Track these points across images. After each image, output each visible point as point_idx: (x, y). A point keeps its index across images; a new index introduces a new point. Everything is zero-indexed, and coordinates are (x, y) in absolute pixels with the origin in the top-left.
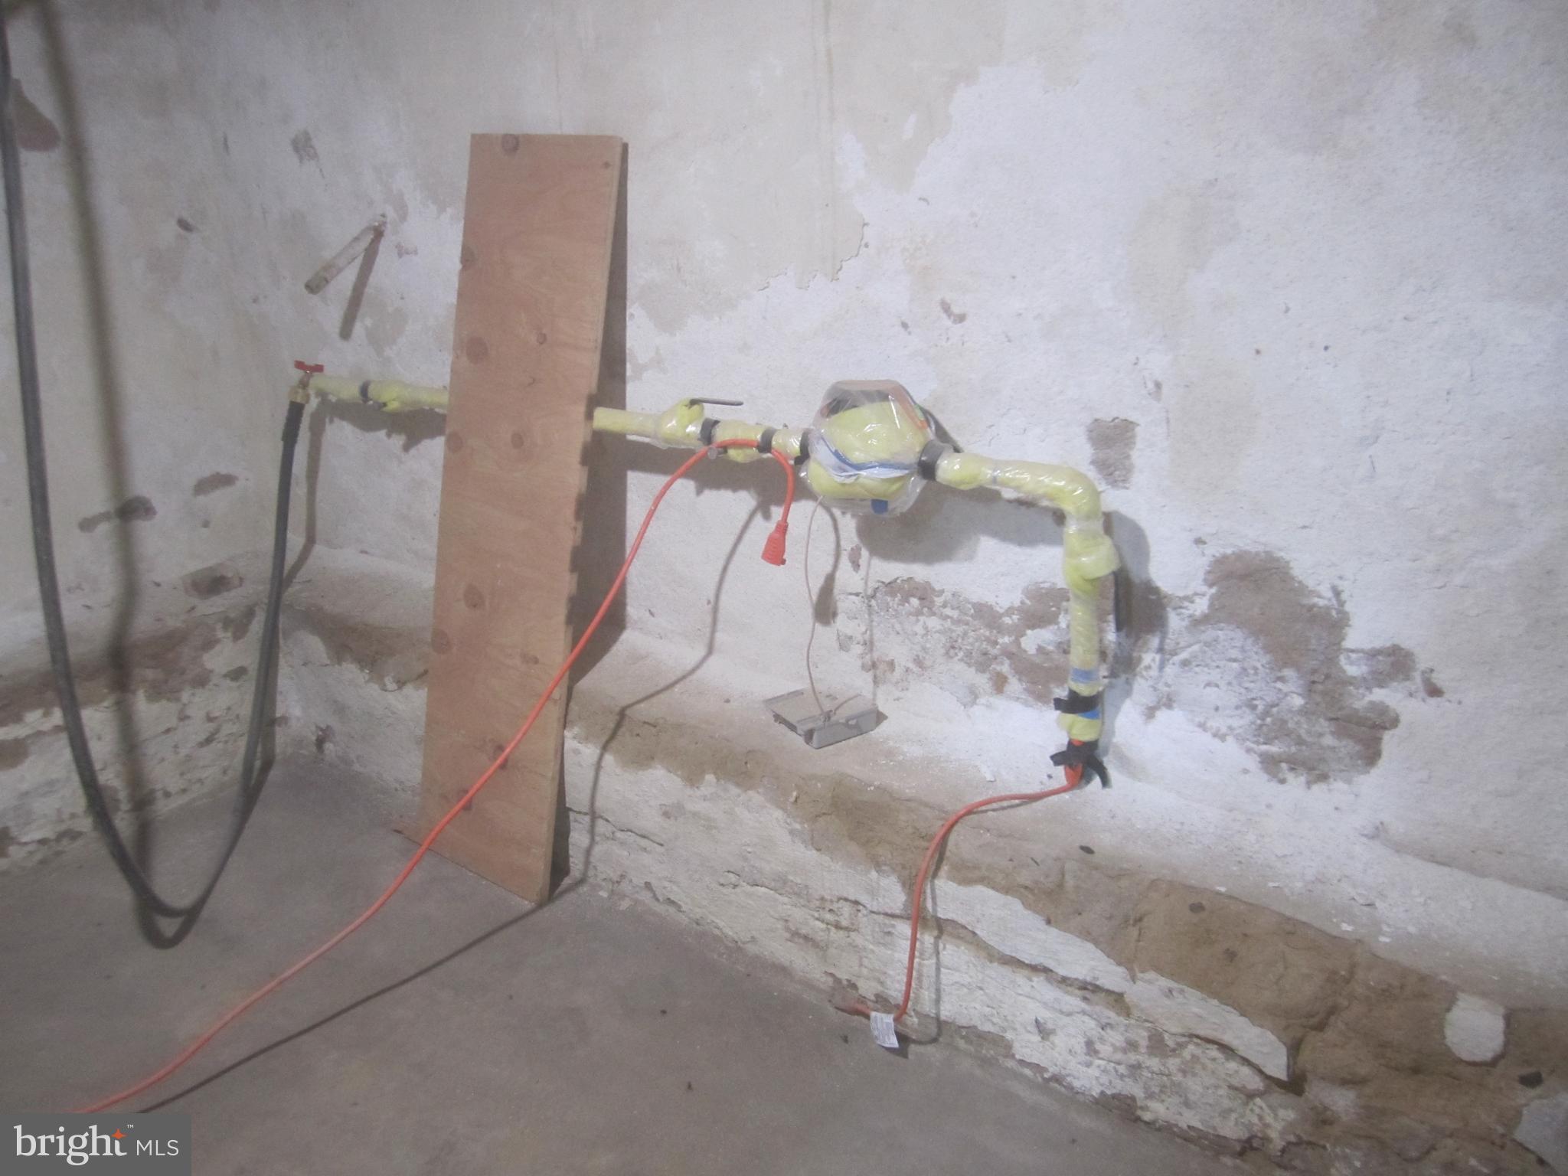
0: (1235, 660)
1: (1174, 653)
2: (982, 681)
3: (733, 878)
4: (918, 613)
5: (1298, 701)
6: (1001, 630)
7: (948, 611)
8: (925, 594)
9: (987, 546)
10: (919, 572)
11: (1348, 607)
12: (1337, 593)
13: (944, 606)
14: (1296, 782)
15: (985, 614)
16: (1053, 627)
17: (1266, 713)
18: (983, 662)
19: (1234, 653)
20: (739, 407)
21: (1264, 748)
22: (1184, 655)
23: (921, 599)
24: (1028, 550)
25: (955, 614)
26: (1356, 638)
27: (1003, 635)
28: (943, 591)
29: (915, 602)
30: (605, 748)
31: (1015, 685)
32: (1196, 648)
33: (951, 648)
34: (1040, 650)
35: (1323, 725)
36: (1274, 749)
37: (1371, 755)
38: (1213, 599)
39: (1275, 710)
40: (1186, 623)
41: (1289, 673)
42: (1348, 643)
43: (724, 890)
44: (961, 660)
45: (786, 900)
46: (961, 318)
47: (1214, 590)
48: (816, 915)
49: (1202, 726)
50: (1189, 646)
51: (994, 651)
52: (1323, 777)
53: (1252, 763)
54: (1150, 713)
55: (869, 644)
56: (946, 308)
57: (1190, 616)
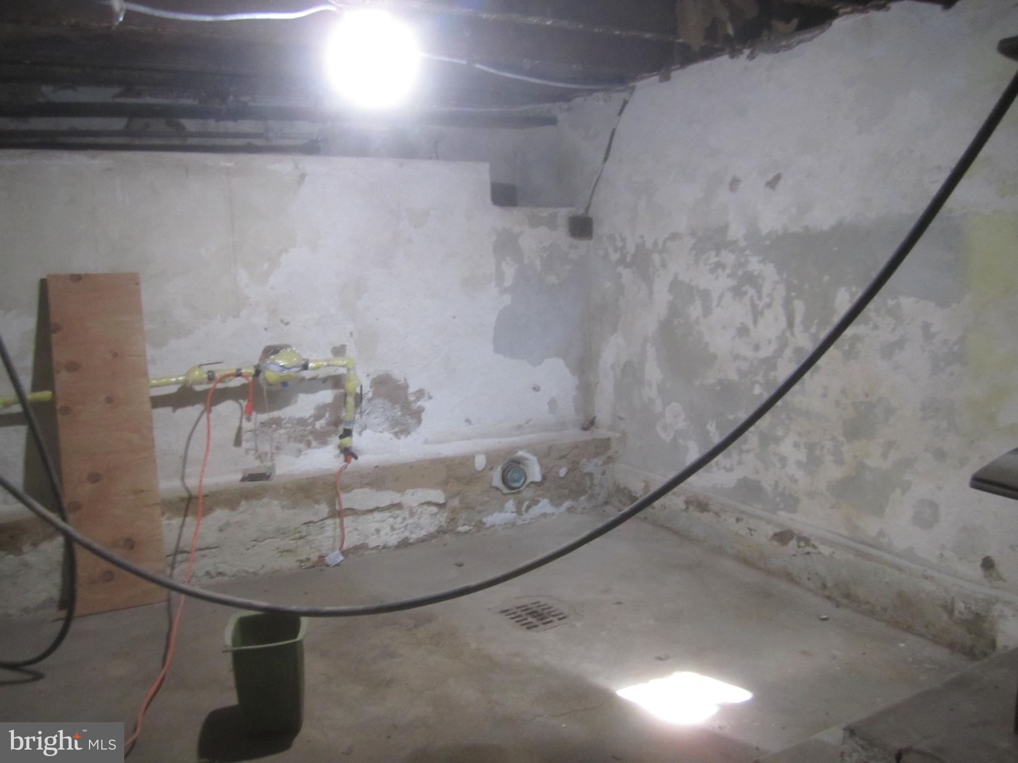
0: (381, 408)
1: (365, 412)
2: (302, 446)
3: (254, 543)
4: (276, 430)
5: (399, 413)
6: (307, 425)
7: (288, 425)
8: (278, 422)
9: (302, 397)
10: (276, 414)
11: (408, 382)
12: (405, 379)
13: (286, 424)
14: (403, 437)
15: (302, 422)
16: (324, 419)
17: (392, 420)
18: (301, 439)
19: (381, 406)
20: (221, 364)
21: (394, 431)
22: (367, 411)
23: (276, 424)
24: (315, 394)
25: (290, 425)
26: (411, 390)
27: (308, 426)
28: (285, 418)
29: (274, 426)
30: (186, 515)
31: (314, 443)
32: (370, 408)
33: (289, 438)
34: (321, 427)
35: (408, 417)
36: (396, 429)
37: (419, 421)
38: (373, 391)
39: (394, 418)
40: (367, 401)
41: (397, 406)
42: (409, 392)
43: (249, 551)
44: (293, 442)
45: (278, 539)
46: (287, 324)
47: (373, 389)
48: (292, 538)
49: (375, 431)
50: (368, 408)
51: (306, 433)
52: (409, 433)
53: (392, 436)
54: (360, 433)
55: (256, 450)
56: (282, 321)
57: (368, 399)
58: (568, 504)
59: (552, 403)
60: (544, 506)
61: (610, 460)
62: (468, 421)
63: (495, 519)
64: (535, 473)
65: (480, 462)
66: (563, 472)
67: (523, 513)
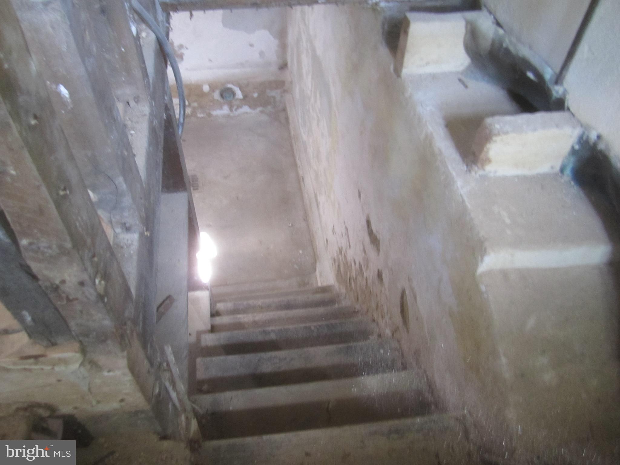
58: (259, 109)
59: (262, 54)
60: (246, 109)
61: (285, 91)
62: (210, 61)
63: (217, 113)
64: (239, 94)
65: (206, 88)
66: (255, 95)
67: (234, 110)
